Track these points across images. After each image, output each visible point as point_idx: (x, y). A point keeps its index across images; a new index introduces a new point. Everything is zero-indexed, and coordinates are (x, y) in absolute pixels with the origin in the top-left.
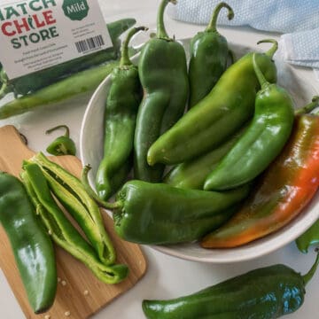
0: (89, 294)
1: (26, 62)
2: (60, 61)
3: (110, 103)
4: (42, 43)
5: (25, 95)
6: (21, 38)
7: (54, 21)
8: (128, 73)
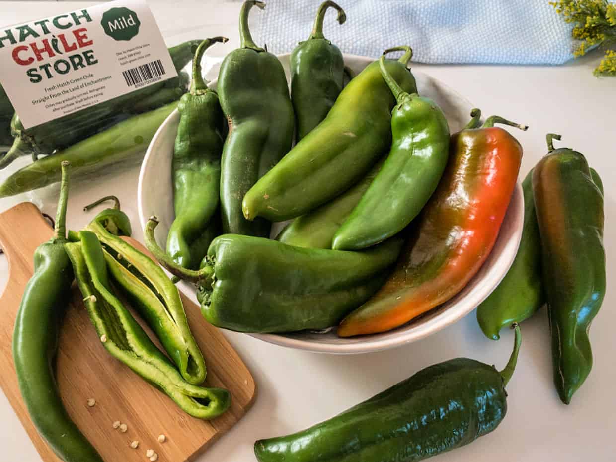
0: (166, 440)
1: (48, 102)
2: (101, 100)
3: (180, 146)
4: (73, 74)
5: (50, 154)
6: (41, 67)
7: (91, 43)
8: (203, 99)
